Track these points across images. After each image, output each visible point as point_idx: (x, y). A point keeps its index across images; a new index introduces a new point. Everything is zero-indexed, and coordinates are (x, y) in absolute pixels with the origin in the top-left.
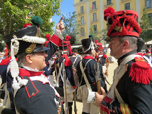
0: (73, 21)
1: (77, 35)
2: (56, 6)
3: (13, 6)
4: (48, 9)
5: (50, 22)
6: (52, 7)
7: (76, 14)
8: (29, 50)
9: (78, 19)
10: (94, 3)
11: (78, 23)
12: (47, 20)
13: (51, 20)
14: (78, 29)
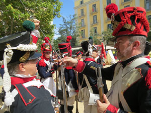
0: (74, 24)
1: (77, 38)
2: (56, 9)
3: (14, 10)
4: (49, 12)
5: (51, 25)
6: (53, 10)
7: (76, 16)
8: (23, 58)
9: (79, 21)
10: (94, 6)
11: (78, 26)
12: (48, 23)
13: (52, 23)
14: (79, 32)
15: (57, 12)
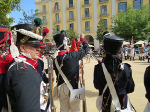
7: (38, 12)
15: (16, 3)
